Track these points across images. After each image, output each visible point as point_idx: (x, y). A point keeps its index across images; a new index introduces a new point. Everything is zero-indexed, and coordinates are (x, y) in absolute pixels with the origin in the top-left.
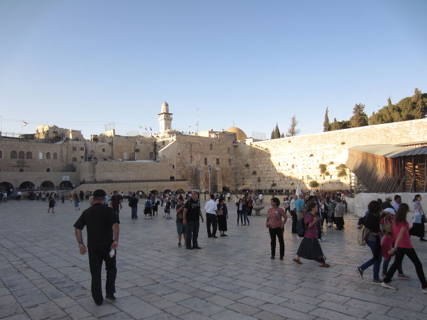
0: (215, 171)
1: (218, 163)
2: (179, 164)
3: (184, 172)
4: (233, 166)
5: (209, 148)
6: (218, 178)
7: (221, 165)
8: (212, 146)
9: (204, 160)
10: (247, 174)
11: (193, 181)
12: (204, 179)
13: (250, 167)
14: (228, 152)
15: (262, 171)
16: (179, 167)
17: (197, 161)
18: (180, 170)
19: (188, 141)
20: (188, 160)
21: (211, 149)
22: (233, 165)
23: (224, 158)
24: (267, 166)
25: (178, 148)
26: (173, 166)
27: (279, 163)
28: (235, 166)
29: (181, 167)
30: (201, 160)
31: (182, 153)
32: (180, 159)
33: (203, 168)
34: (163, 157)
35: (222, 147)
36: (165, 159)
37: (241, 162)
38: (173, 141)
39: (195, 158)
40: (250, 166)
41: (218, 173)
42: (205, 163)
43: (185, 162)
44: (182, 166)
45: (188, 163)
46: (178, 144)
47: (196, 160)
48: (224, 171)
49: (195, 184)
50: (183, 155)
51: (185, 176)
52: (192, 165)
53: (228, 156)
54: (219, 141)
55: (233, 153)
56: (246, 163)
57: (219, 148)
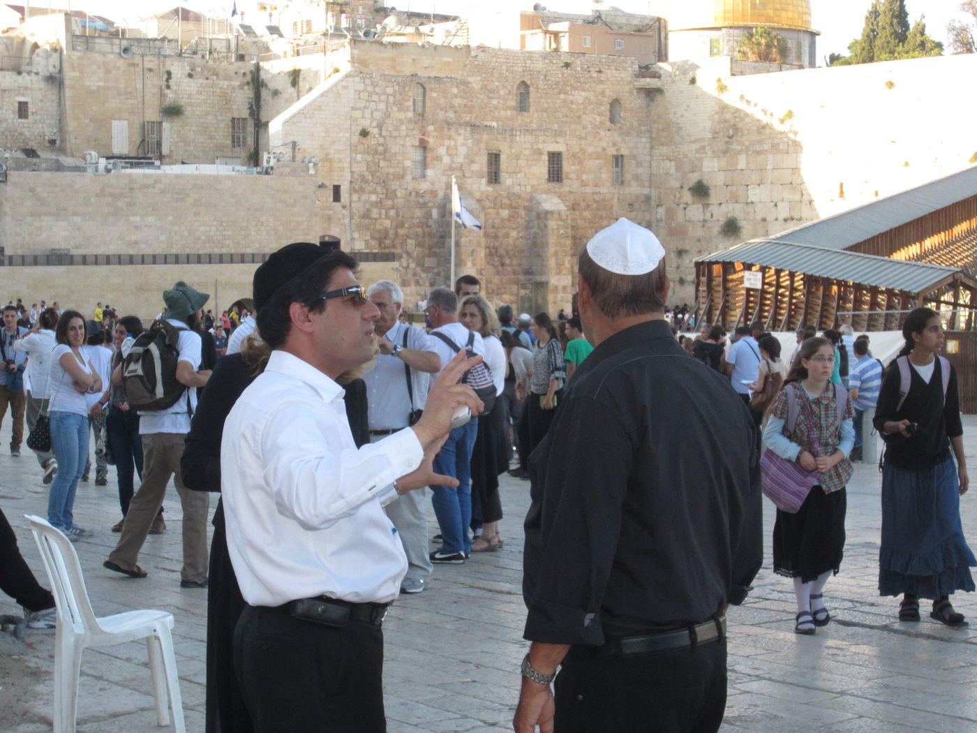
0: (538, 216)
1: (555, 173)
2: (364, 180)
3: (387, 217)
4: (634, 189)
5: (513, 103)
6: (552, 249)
7: (571, 184)
8: (528, 93)
9: (484, 159)
10: (700, 232)
11: (430, 262)
12: (482, 253)
13: (714, 198)
14: (612, 120)
15: (764, 220)
16: (364, 197)
17: (451, 169)
18: (369, 211)
19: (408, 71)
20: (408, 163)
21: (523, 106)
22: (634, 183)
23: (590, 149)
24: (787, 195)
25: (362, 105)
26: (337, 189)
27: (841, 185)
28: (646, 191)
29: (371, 193)
30: (472, 162)
31: (380, 127)
32: (369, 158)
33: (479, 201)
34: (287, 152)
35: (579, 96)
36: (299, 157)
37: (673, 171)
38: (337, 71)
39: (442, 151)
40: (712, 193)
41: (552, 224)
42: (489, 173)
43: (391, 170)
44: (379, 189)
45: (409, 178)
46: (361, 87)
47: (446, 160)
48: (587, 214)
49: (438, 274)
50: (381, 140)
51: (391, 232)
52: (424, 186)
53: (608, 141)
54: (567, 65)
55: (635, 124)
56: (694, 178)
57: (564, 101)
